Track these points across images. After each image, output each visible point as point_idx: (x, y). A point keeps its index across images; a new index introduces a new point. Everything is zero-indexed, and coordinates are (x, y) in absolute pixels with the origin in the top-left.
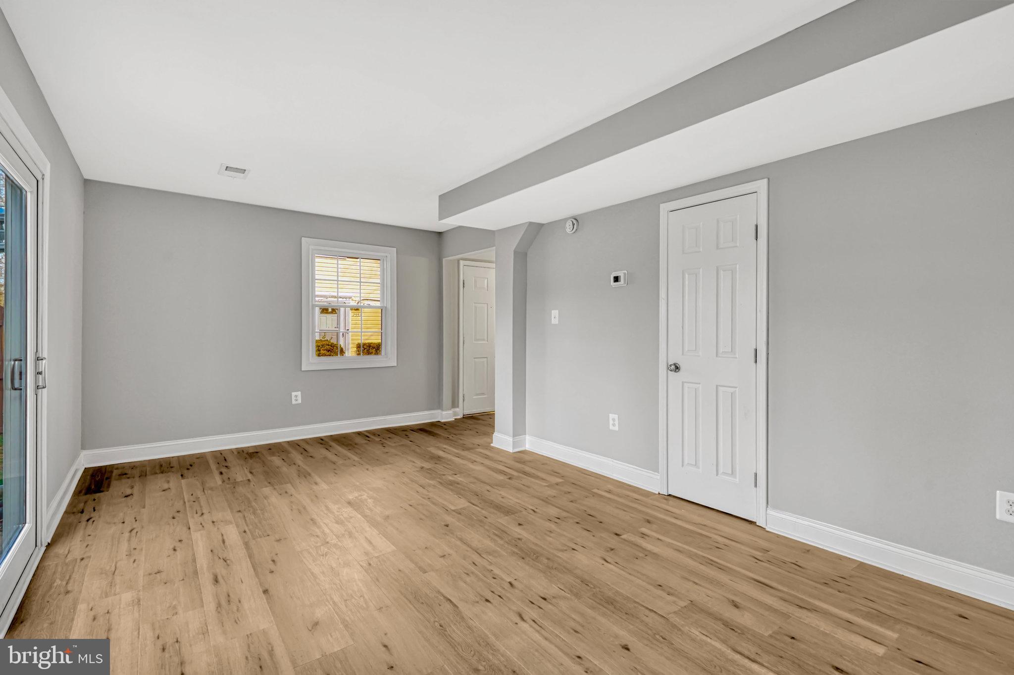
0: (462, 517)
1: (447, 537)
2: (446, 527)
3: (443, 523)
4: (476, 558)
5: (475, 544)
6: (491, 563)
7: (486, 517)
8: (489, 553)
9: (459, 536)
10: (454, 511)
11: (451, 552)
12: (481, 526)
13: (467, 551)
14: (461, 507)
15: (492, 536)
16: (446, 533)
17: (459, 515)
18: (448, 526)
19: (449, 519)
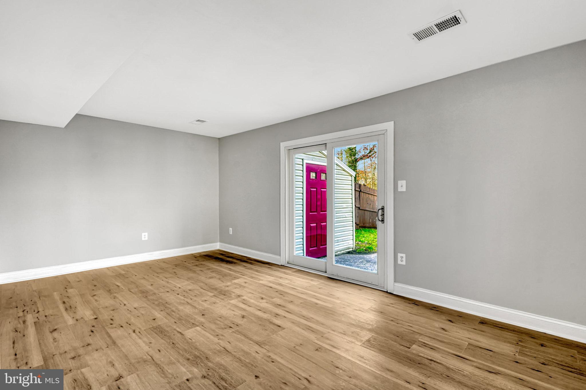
0: (192, 321)
1: (203, 309)
2: (204, 314)
3: (206, 316)
4: (189, 301)
5: (188, 307)
6: (184, 300)
7: (175, 322)
8: (183, 304)
9: (197, 310)
10: (198, 326)
11: (202, 303)
12: (181, 316)
13: (194, 303)
14: (191, 329)
15: (176, 311)
16: (204, 310)
17: (194, 322)
18: (203, 315)
19: (202, 319)
